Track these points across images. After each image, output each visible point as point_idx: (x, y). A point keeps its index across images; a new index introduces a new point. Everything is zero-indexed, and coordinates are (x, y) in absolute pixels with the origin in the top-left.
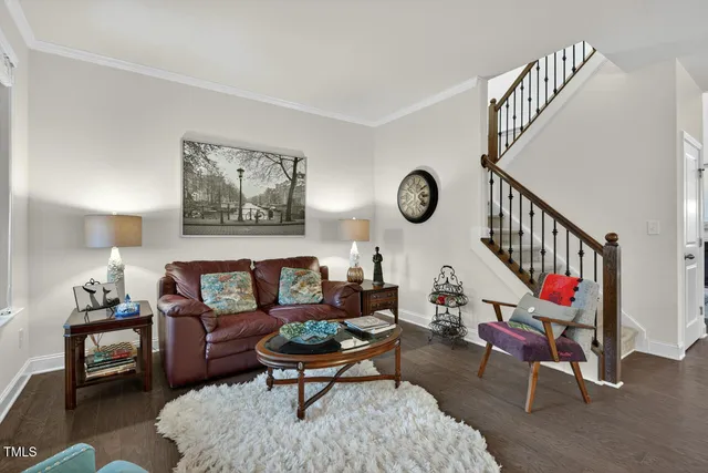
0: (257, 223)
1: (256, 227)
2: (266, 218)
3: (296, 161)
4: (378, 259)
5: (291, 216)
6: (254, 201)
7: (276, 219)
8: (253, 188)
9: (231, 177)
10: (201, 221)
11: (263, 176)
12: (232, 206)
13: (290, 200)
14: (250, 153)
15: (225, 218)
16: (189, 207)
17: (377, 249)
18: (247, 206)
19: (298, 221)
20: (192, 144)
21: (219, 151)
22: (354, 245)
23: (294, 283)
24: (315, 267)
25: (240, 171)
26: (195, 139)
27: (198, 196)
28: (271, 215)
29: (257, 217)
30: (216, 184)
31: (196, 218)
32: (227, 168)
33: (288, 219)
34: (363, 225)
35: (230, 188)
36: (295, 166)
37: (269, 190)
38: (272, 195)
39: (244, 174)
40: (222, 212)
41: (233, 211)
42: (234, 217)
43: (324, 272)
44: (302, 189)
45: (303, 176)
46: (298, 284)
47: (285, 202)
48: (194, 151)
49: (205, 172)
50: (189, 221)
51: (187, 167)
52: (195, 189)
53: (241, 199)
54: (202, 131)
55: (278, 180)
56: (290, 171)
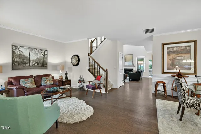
0: (34, 66)
1: (34, 67)
2: (37, 65)
3: (45, 51)
4: (66, 74)
5: (43, 64)
6: (33, 61)
7: (39, 65)
8: (33, 57)
9: (27, 55)
10: (18, 66)
11: (36, 55)
12: (27, 62)
13: (43, 61)
14: (32, 49)
15: (25, 65)
16: (14, 62)
17: (66, 72)
18: (31, 62)
19: (45, 65)
20: (15, 46)
21: (23, 48)
22: (61, 71)
23: (45, 80)
24: (51, 76)
25: (29, 53)
26: (16, 45)
27: (17, 60)
28: (38, 64)
29: (34, 65)
30: (22, 56)
31: (15, 65)
32: (25, 52)
33: (43, 65)
35: (26, 57)
36: (45, 52)
37: (37, 58)
38: (38, 59)
39: (30, 54)
40: (24, 64)
41: (27, 63)
42: (28, 65)
43: (53, 77)
44: (47, 58)
45: (47, 55)
46: (47, 81)
47: (42, 61)
48: (15, 48)
49: (19, 53)
50: (13, 66)
51: (13, 52)
52: (16, 58)
53: (30, 60)
54: (18, 42)
55: (40, 56)
56: (43, 53)
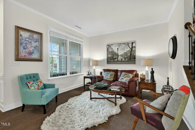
0: (122, 61)
1: (122, 62)
2: (124, 59)
3: (132, 43)
4: (152, 73)
6: (121, 56)
7: (127, 60)
8: (121, 53)
9: (116, 51)
10: (110, 61)
11: (123, 49)
12: (116, 57)
13: (131, 54)
14: (120, 44)
15: (115, 60)
16: (108, 58)
17: (152, 69)
19: (133, 60)
21: (113, 45)
22: (147, 67)
24: (135, 73)
25: (118, 49)
26: (108, 44)
27: (109, 56)
28: (125, 59)
29: (122, 59)
30: (113, 53)
32: (115, 49)
33: (130, 59)
34: (150, 61)
35: (116, 53)
36: (132, 45)
37: (125, 52)
38: (126, 54)
39: (119, 50)
41: (116, 58)
42: (116, 60)
44: (135, 51)
45: (135, 47)
47: (129, 55)
48: (109, 46)
49: (111, 51)
50: (108, 61)
51: (108, 50)
52: (109, 54)
53: (118, 55)
54: (110, 42)
55: (127, 49)
56: (131, 47)
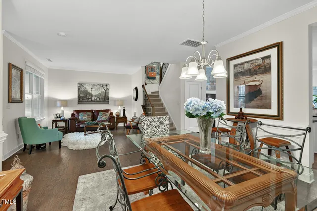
0: (96, 101)
1: (96, 102)
2: (98, 100)
3: (107, 86)
4: (124, 110)
5: (105, 99)
6: (95, 96)
7: (101, 100)
8: (95, 93)
9: (89, 91)
11: (97, 90)
14: (94, 85)
16: (79, 97)
17: (124, 108)
18: (93, 98)
19: (107, 101)
20: (80, 84)
21: (86, 85)
22: (120, 107)
23: (102, 115)
24: (110, 112)
25: (92, 89)
27: (81, 95)
30: (86, 93)
31: (81, 100)
32: (88, 89)
34: (122, 102)
35: (89, 93)
37: (99, 93)
40: (87, 99)
41: (90, 98)
42: (90, 100)
43: (112, 113)
44: (109, 93)
45: (109, 89)
47: (104, 96)
48: (81, 85)
49: (83, 90)
50: (79, 101)
51: (79, 89)
53: (92, 96)
54: (82, 80)
55: (102, 91)
56: (105, 88)
